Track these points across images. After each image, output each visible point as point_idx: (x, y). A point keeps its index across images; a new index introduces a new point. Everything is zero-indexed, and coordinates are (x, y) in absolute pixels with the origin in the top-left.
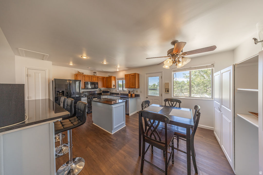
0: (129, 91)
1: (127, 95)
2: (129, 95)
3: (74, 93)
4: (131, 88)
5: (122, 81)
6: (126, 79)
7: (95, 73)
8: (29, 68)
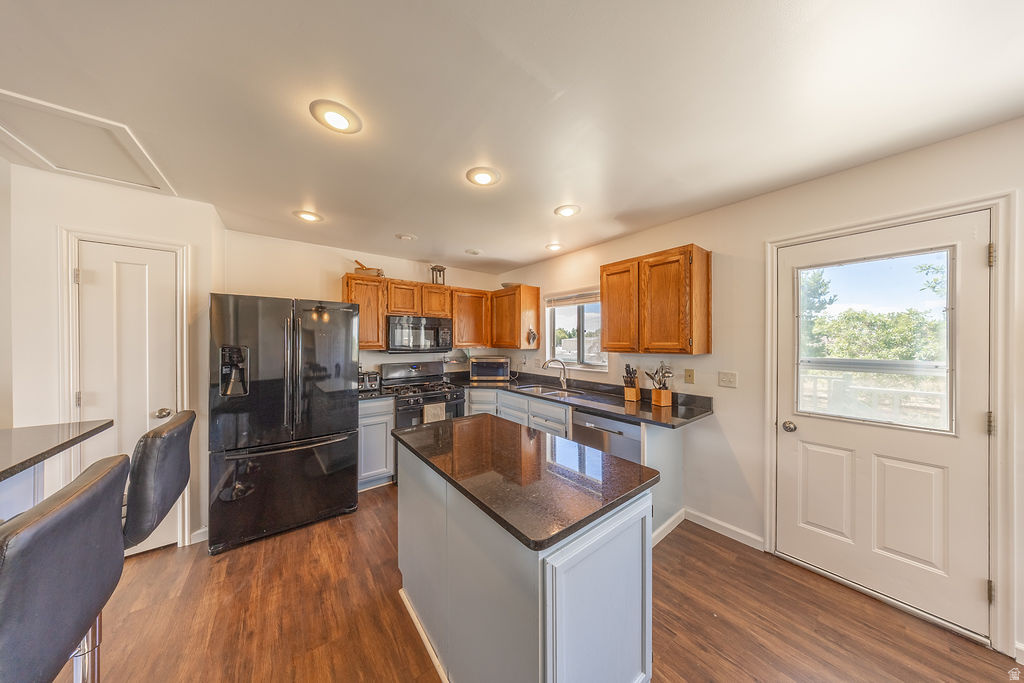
0: (628, 366)
1: (615, 394)
2: (631, 394)
3: (338, 366)
4: (647, 351)
5: (576, 307)
6: (607, 294)
7: (439, 270)
8: (85, 237)
